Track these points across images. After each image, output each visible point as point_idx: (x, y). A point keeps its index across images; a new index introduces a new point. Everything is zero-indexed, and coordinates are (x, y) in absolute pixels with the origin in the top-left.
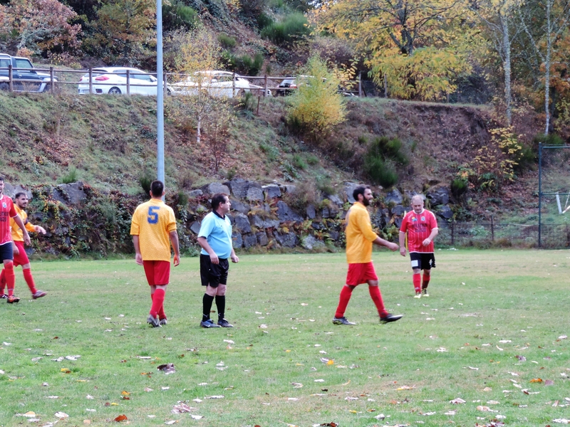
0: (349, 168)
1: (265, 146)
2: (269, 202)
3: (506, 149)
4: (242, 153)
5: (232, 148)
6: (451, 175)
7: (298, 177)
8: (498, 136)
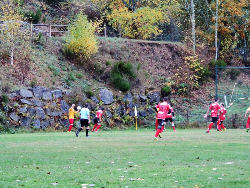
0: (101, 80)
1: (51, 67)
2: (56, 101)
3: (193, 69)
4: (38, 71)
5: (32, 68)
6: (161, 84)
7: (72, 85)
8: (188, 61)
